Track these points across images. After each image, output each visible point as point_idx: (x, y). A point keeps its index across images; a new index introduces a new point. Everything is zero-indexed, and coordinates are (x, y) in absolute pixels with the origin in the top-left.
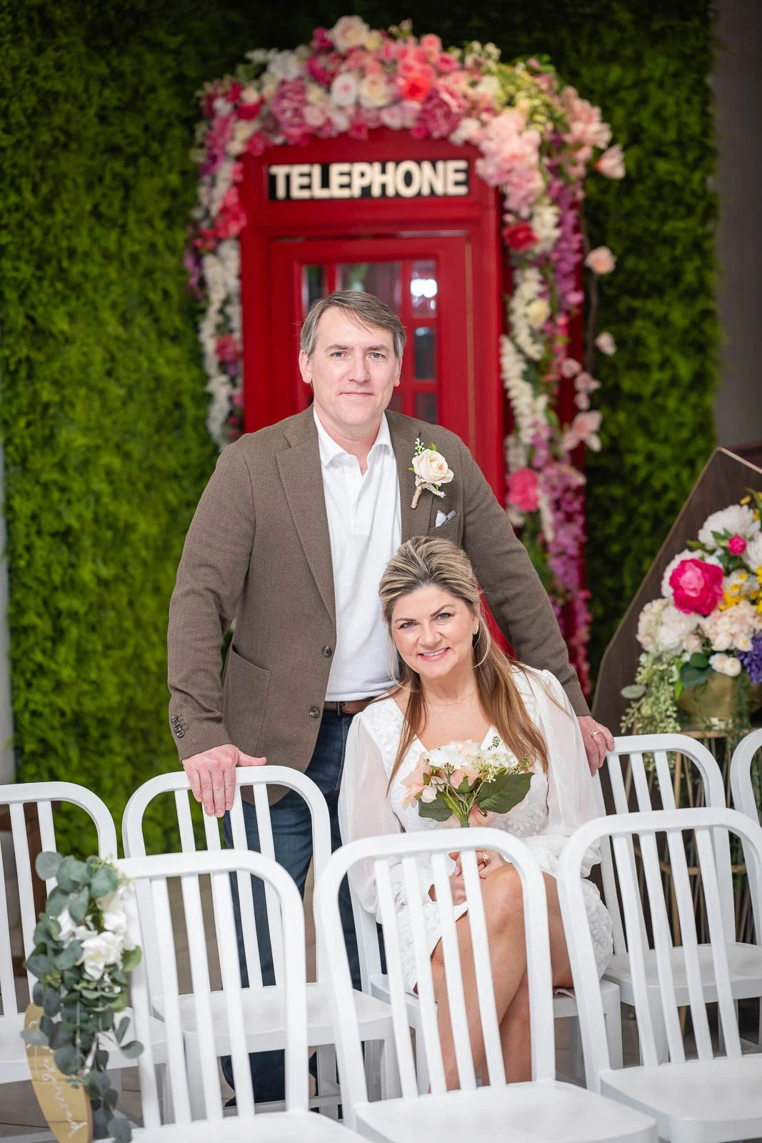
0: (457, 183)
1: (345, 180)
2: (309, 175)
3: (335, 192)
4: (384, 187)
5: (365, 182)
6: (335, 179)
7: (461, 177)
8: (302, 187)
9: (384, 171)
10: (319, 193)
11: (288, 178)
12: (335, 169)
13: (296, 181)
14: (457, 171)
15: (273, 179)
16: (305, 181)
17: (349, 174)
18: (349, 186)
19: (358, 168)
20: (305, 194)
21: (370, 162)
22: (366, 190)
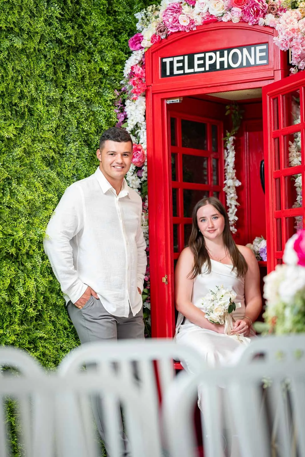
0: (261, 58)
1: (202, 62)
2: (183, 61)
3: (197, 69)
4: (222, 63)
5: (212, 62)
6: (196, 62)
7: (264, 54)
8: (179, 68)
9: (222, 56)
10: (187, 71)
11: (172, 63)
12: (196, 56)
13: (176, 65)
14: (261, 51)
15: (164, 65)
16: (181, 64)
17: (204, 59)
18: (203, 65)
19: (208, 55)
20: (181, 72)
21: (215, 51)
22: (213, 67)
